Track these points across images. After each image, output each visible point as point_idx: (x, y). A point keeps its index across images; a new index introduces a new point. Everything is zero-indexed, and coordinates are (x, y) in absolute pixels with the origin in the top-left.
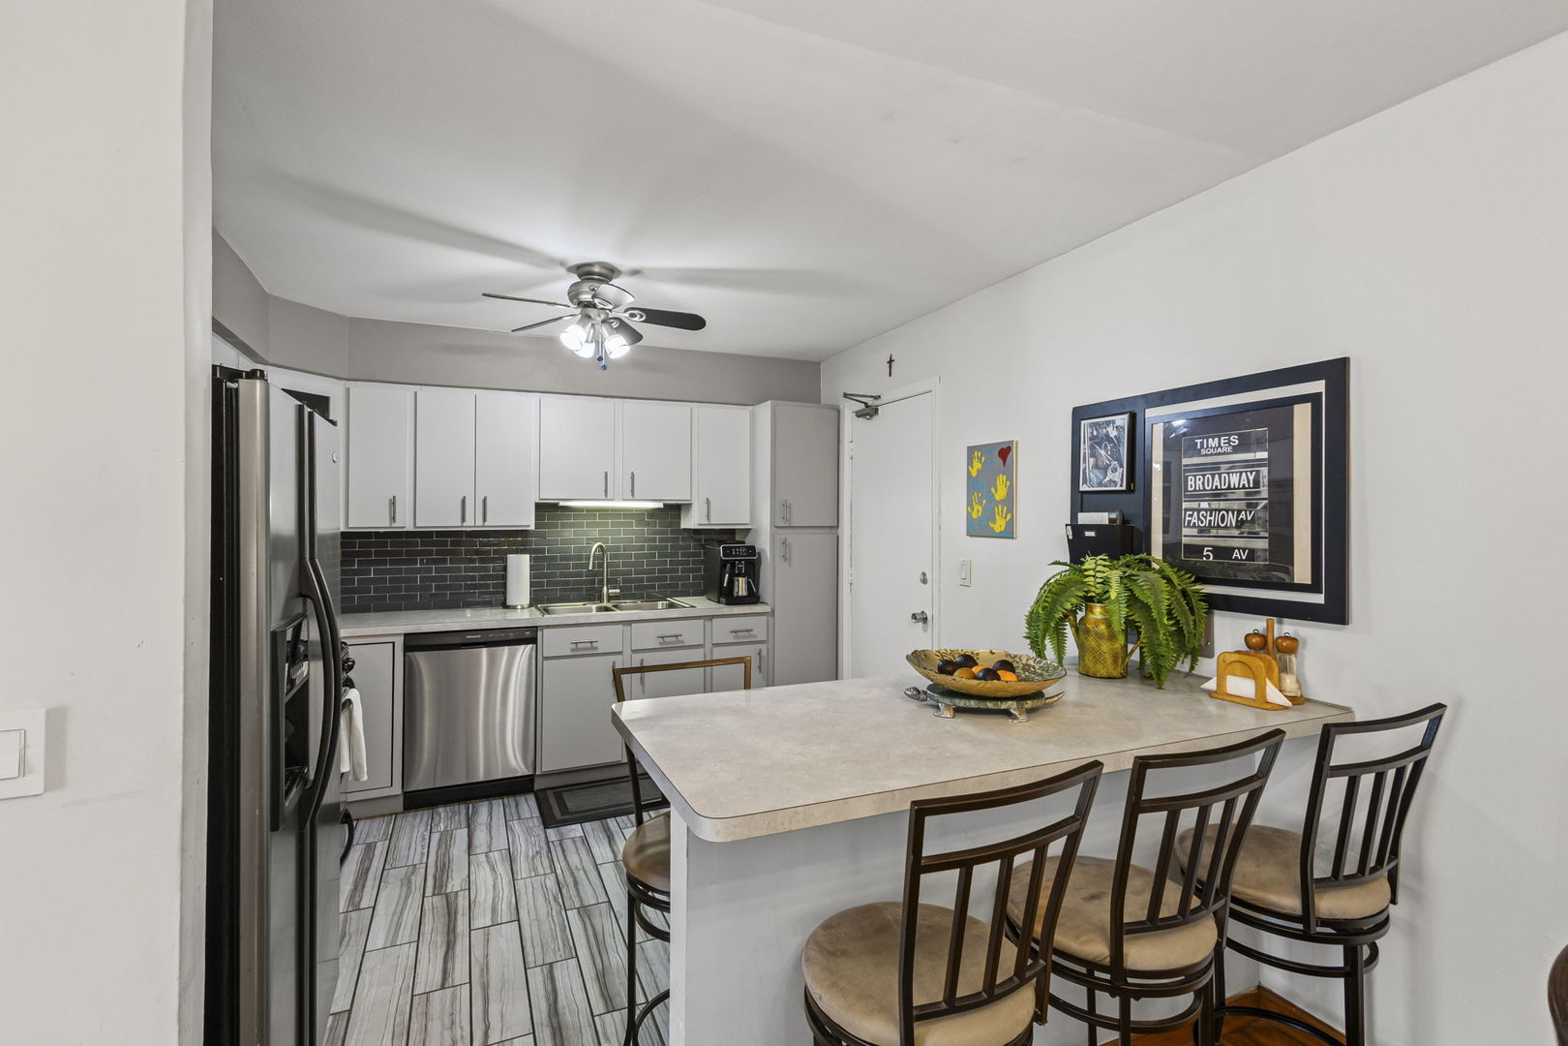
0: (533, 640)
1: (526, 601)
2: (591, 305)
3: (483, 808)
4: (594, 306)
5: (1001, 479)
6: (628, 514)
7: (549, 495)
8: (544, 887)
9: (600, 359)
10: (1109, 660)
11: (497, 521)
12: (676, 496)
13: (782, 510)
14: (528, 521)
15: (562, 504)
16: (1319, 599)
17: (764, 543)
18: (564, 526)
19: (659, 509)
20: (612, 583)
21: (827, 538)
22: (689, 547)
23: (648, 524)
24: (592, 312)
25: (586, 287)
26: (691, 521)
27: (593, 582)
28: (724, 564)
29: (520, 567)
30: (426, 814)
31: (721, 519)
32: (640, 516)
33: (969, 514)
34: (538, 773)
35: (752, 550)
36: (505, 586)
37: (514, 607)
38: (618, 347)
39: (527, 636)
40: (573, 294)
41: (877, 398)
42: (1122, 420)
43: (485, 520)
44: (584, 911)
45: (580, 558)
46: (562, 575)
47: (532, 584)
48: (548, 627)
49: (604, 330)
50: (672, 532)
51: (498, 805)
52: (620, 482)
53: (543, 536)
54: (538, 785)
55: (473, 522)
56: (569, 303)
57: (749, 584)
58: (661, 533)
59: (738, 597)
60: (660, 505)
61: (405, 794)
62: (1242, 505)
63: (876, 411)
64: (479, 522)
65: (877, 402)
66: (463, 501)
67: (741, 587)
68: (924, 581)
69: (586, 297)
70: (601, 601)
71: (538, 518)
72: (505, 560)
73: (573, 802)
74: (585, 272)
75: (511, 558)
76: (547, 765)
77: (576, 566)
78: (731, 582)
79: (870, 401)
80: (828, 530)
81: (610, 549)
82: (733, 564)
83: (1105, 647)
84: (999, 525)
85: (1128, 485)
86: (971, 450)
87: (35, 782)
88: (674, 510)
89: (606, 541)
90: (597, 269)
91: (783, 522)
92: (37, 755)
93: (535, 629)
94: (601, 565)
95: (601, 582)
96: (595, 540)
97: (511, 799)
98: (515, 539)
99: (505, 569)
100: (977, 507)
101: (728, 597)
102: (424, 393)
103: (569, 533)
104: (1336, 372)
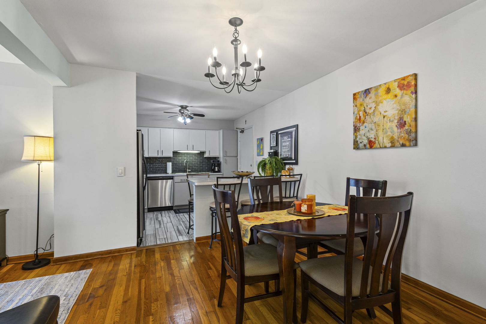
0: (172, 179)
1: (171, 172)
2: (183, 113)
3: (163, 212)
4: (184, 113)
5: (262, 144)
6: (192, 154)
7: (176, 150)
8: (176, 220)
9: (185, 123)
10: (269, 174)
11: (165, 155)
12: (203, 150)
13: (225, 153)
14: (171, 155)
15: (178, 152)
16: (294, 161)
17: (221, 160)
18: (179, 156)
19: (199, 153)
20: (189, 169)
21: (235, 159)
22: (206, 161)
23: (197, 156)
24: (183, 114)
25: (182, 110)
26: (206, 155)
27: (185, 169)
28: (213, 164)
29: (169, 165)
30: (152, 213)
31: (212, 155)
32: (195, 154)
33: (257, 152)
34: (174, 206)
35: (219, 161)
36: (166, 169)
37: (168, 173)
38: (188, 121)
39: (171, 178)
40: (180, 111)
41: (244, 129)
42: (275, 133)
43: (162, 155)
44: (183, 222)
45: (182, 163)
46: (178, 167)
47: (172, 169)
48: (176, 176)
49: (186, 117)
50: (202, 158)
51: (166, 212)
52: (190, 147)
53: (174, 158)
54: (174, 208)
55: (160, 155)
56: (179, 113)
57: (218, 168)
58: (200, 158)
59: (216, 171)
60: (199, 152)
61: (148, 208)
62: (288, 147)
63: (244, 131)
64: (161, 155)
65: (244, 130)
66: (158, 151)
67: (216, 169)
68: (251, 166)
69: (182, 112)
70: (187, 172)
71: (173, 155)
72: (166, 164)
73: (181, 211)
74: (182, 107)
75: (168, 163)
76: (176, 204)
77: (181, 165)
78: (214, 168)
79: (242, 129)
80: (235, 157)
81: (189, 161)
82: (214, 164)
83: (269, 172)
84: (261, 154)
85: (276, 145)
86: (257, 139)
87: (123, 175)
88: (202, 153)
89: (188, 160)
90: (184, 106)
91: (225, 155)
92: (123, 172)
93: (173, 176)
94: (187, 165)
95: (187, 169)
96: (185, 160)
97: (169, 211)
98: (168, 159)
99: (166, 165)
100: (258, 150)
101: (214, 171)
102: (150, 129)
103: (180, 158)
104: (297, 126)
